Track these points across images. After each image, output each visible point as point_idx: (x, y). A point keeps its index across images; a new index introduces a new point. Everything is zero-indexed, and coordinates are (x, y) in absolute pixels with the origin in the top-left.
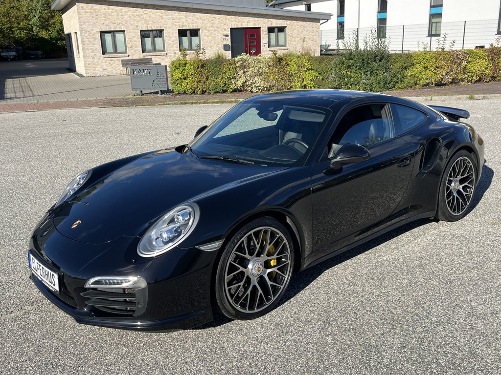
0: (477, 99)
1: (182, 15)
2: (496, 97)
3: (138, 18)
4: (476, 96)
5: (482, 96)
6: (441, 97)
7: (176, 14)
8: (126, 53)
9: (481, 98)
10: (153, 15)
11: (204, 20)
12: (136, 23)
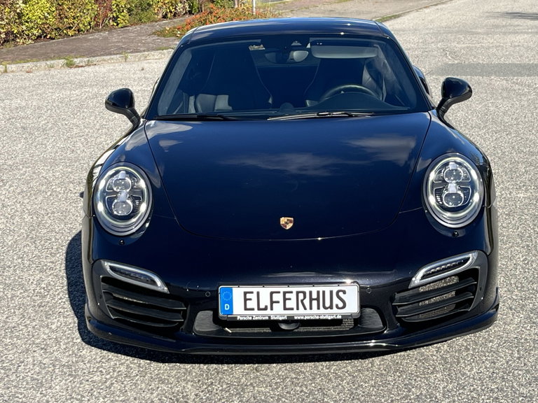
0: (79, 67)
2: (105, 60)
4: (77, 61)
5: (86, 59)
6: (20, 65)
9: (84, 64)
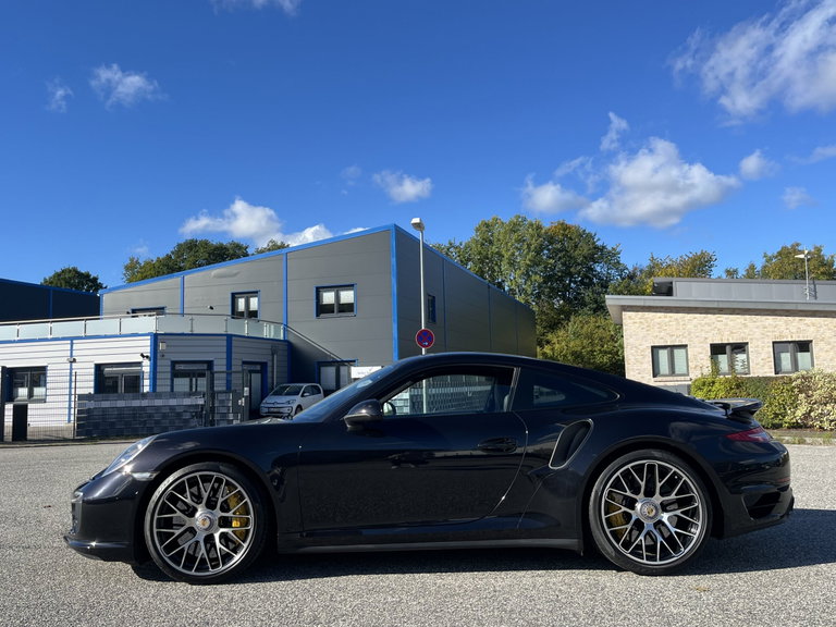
1: (781, 321)
3: (707, 328)
7: (770, 320)
8: (688, 375)
10: (731, 323)
11: (821, 327)
12: (704, 335)
